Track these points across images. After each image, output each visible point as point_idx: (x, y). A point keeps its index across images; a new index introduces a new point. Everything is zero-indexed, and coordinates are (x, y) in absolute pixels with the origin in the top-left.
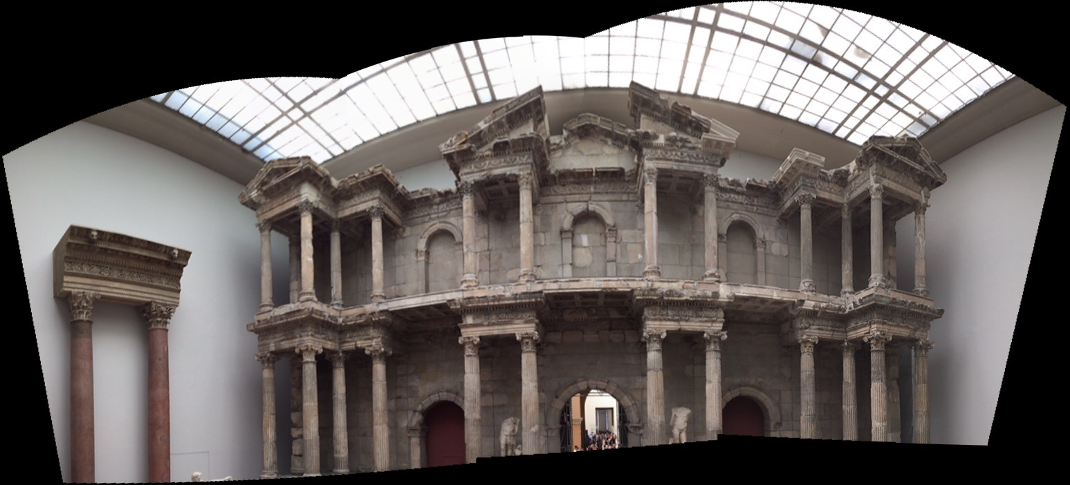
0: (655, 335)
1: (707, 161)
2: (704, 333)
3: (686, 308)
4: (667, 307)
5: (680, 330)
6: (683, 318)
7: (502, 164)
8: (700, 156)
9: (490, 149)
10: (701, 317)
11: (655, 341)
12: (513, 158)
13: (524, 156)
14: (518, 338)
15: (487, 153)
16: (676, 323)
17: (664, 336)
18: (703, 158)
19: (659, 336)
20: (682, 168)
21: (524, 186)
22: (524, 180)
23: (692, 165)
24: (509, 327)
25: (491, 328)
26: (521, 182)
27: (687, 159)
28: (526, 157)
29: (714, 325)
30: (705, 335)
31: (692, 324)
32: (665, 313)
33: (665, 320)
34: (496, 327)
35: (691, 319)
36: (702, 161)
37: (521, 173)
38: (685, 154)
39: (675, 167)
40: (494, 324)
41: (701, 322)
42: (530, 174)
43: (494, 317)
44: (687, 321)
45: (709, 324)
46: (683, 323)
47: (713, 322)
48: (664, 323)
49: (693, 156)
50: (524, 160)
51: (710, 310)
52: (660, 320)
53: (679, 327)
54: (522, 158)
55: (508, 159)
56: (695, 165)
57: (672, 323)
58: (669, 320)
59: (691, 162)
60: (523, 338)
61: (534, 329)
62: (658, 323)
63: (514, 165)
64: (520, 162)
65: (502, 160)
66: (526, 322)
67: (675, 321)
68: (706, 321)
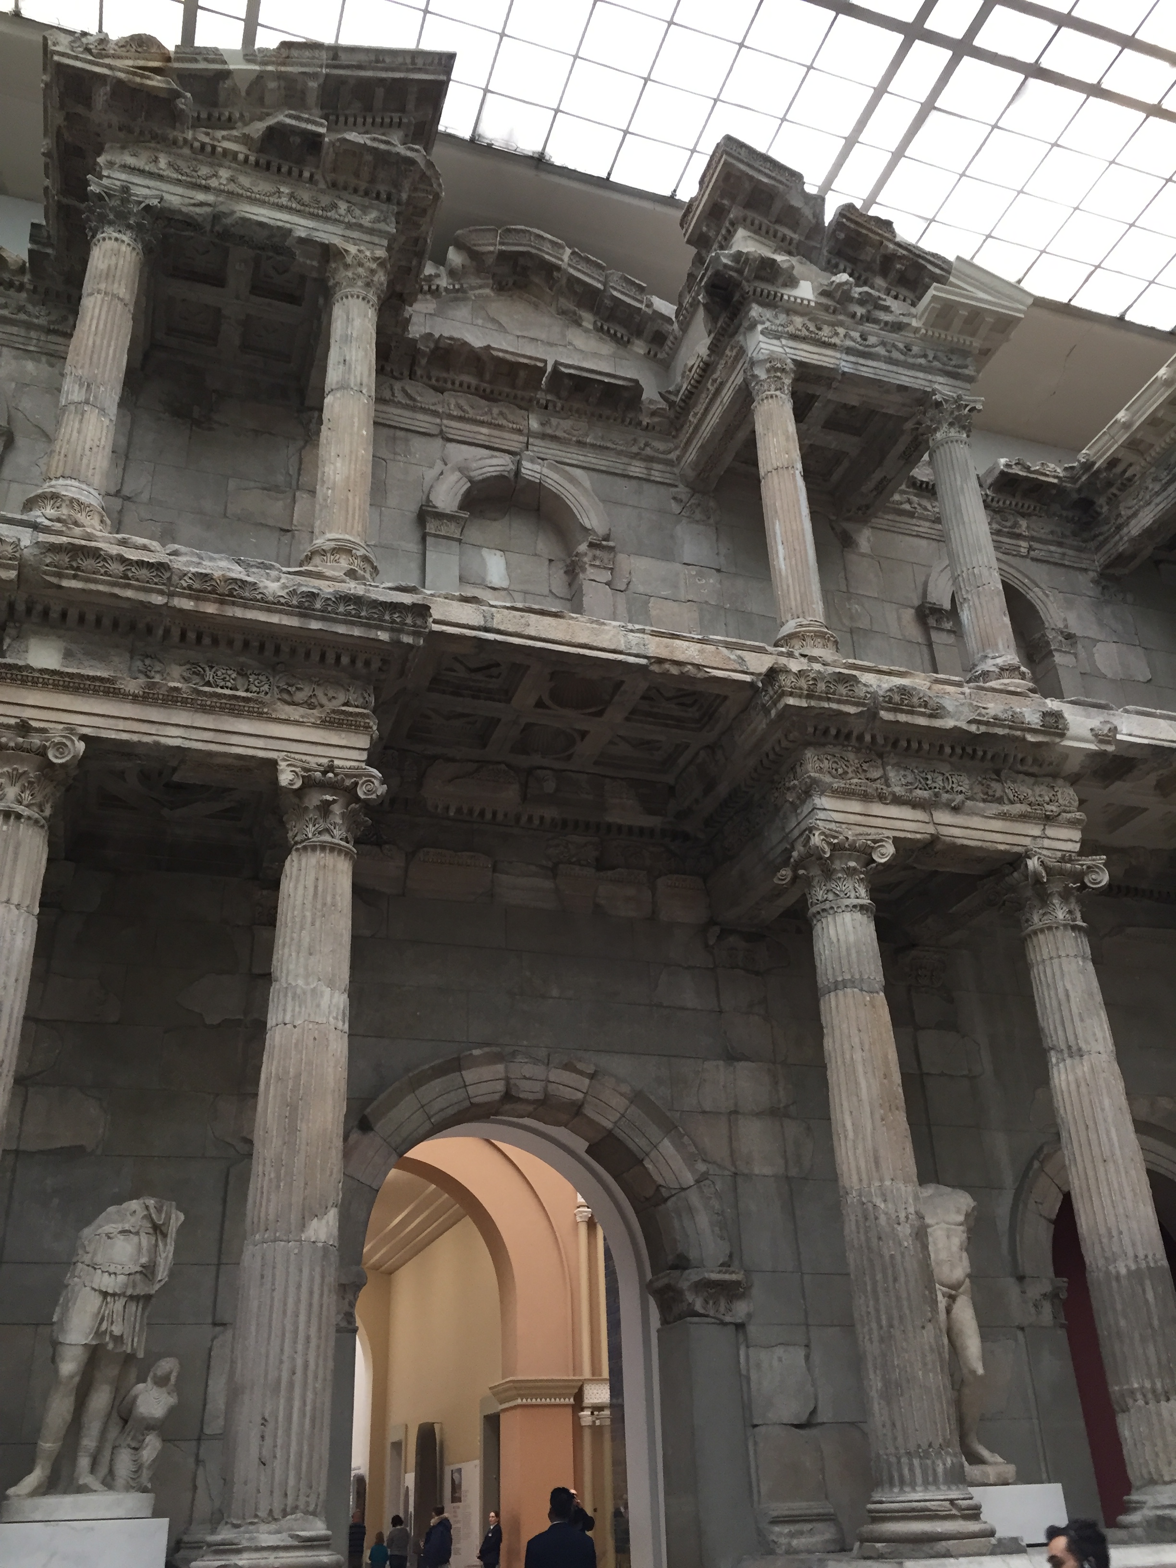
0: (853, 848)
1: (936, 364)
2: (1028, 855)
3: (946, 768)
4: (881, 756)
5: (935, 839)
6: (945, 797)
7: (284, 201)
8: (915, 349)
9: (246, 140)
10: (1000, 801)
11: (850, 872)
12: (325, 200)
13: (365, 209)
14: (285, 778)
15: (227, 145)
16: (920, 815)
17: (885, 854)
18: (925, 356)
19: (865, 854)
20: (866, 372)
21: (358, 288)
22: (360, 270)
23: (894, 368)
24: (244, 725)
25: (154, 714)
26: (344, 275)
27: (881, 350)
28: (374, 215)
29: (1050, 832)
30: (1033, 864)
31: (976, 822)
32: (876, 774)
33: (881, 798)
34: (183, 717)
35: (969, 803)
36: (922, 361)
37: (353, 249)
38: (872, 340)
39: (846, 367)
40: (172, 699)
41: (1004, 816)
42: (382, 263)
43: (176, 671)
44: (956, 809)
45: (1036, 831)
46: (943, 817)
47: (1048, 819)
48: (877, 809)
49: (894, 346)
50: (367, 220)
51: (1031, 780)
52: (865, 797)
53: (931, 829)
54: (358, 212)
55: (306, 196)
56: (900, 370)
57: (906, 812)
58: (898, 801)
59: (890, 361)
60: (309, 784)
61: (364, 756)
62: (855, 806)
63: (327, 220)
64: (348, 219)
65: (285, 190)
66: (332, 723)
67: (914, 805)
68: (1023, 817)
